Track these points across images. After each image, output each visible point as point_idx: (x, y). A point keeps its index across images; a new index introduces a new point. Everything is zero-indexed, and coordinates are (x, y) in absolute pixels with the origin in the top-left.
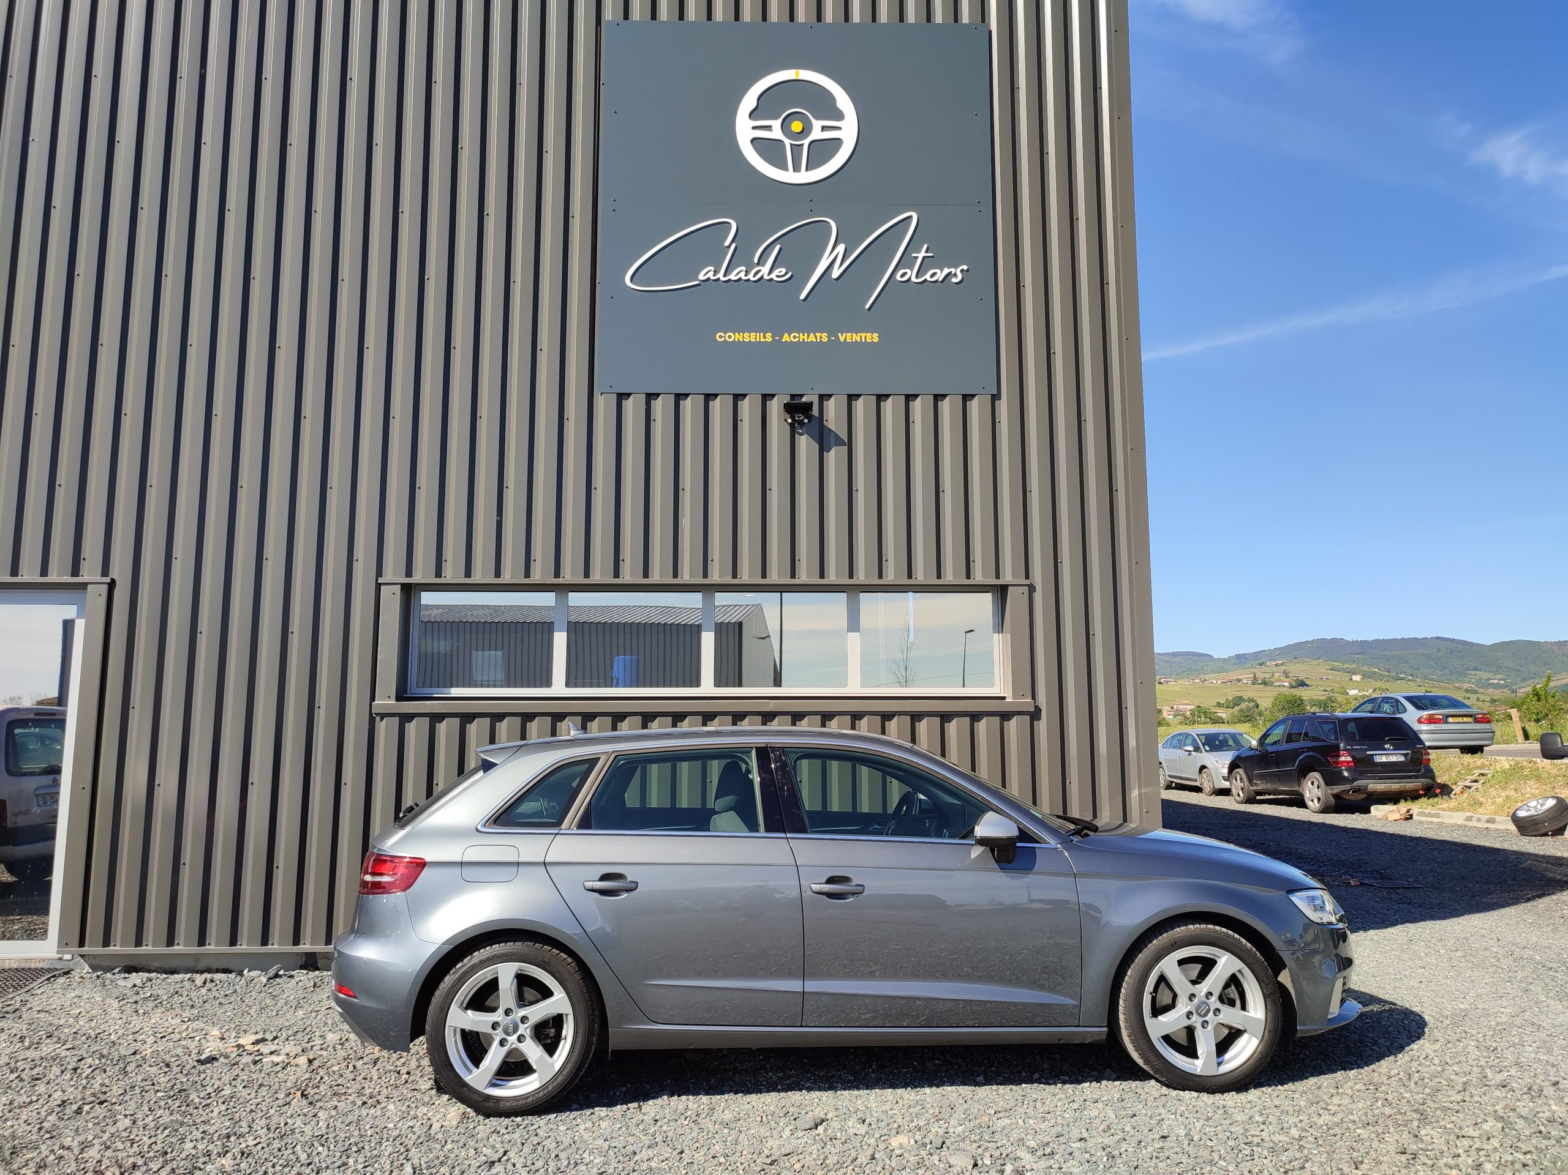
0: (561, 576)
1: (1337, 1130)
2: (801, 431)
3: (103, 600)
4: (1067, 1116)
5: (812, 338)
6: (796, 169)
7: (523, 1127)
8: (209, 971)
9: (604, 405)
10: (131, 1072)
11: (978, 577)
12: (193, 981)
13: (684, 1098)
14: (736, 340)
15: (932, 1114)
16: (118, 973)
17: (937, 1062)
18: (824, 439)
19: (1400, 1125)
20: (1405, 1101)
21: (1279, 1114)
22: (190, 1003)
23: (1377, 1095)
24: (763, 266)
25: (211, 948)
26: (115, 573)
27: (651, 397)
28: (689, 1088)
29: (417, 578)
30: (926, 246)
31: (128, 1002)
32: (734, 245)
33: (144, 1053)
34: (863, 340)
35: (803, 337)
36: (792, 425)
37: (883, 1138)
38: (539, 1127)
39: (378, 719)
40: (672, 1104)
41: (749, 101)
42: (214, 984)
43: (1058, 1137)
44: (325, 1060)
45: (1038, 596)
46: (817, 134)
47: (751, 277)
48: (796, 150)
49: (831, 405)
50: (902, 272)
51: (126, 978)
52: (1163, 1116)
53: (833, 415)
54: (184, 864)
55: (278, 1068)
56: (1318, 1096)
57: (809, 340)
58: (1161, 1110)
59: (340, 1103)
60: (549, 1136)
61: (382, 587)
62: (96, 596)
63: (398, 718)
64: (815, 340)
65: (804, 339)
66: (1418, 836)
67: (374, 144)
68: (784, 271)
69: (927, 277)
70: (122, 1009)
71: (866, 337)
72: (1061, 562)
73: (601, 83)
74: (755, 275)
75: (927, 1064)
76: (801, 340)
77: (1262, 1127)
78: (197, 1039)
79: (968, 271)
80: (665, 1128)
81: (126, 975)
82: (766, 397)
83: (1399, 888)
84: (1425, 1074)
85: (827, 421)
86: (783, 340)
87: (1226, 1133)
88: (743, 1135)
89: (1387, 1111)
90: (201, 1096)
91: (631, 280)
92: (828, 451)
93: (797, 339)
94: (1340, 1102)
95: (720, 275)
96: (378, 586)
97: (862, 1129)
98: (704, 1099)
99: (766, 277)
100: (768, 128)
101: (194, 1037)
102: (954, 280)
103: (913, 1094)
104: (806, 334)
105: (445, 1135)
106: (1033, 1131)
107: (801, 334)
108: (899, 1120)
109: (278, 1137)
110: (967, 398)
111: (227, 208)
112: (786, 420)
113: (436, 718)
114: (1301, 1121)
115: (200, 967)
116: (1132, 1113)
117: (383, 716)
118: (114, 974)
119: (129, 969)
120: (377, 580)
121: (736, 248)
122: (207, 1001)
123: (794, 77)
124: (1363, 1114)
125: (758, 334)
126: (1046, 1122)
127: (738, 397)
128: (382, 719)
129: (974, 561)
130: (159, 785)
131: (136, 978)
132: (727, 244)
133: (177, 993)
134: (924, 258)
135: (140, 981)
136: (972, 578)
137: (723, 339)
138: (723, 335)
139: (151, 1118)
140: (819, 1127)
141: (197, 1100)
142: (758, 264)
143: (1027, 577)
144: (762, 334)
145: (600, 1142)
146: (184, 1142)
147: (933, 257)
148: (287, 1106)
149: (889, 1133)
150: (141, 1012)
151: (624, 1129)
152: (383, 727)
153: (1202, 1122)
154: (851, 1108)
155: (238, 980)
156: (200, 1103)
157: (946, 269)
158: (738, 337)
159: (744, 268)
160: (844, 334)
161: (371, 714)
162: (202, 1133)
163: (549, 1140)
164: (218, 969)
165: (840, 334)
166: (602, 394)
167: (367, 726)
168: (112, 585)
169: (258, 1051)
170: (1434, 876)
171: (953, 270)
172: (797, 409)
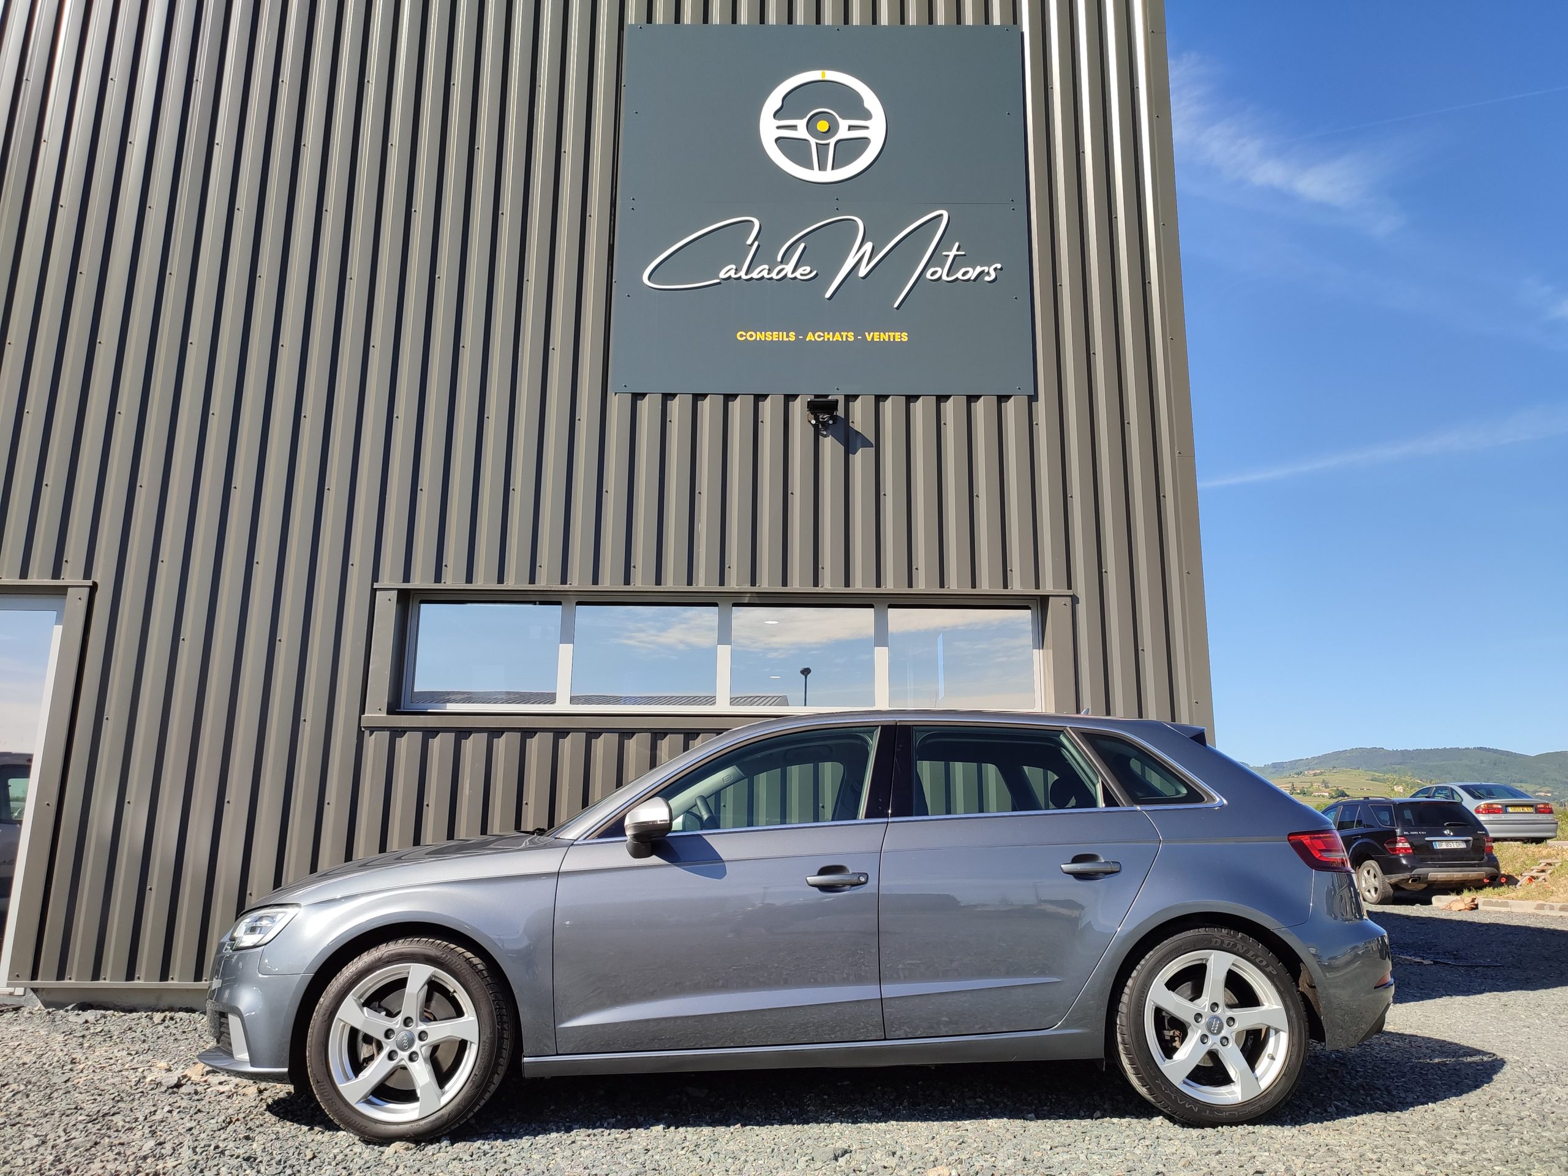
0: (569, 583)
1: (1470, 1168)
2: (825, 433)
3: (82, 605)
4: (1137, 1152)
5: (837, 337)
6: (822, 167)
7: (490, 1155)
8: (171, 1009)
9: (617, 405)
10: (57, 1098)
11: (1017, 586)
12: (151, 1019)
13: (682, 1129)
14: (758, 339)
15: (975, 1148)
16: (71, 1010)
17: (979, 1100)
18: (850, 441)
19: (1545, 1162)
20: (1546, 1139)
21: (1396, 1153)
22: (143, 1038)
23: (1510, 1135)
24: (787, 264)
25: (173, 983)
26: (97, 576)
27: (667, 397)
28: (689, 1121)
29: (416, 583)
30: (957, 244)
31: (74, 1037)
32: (756, 244)
33: (76, 1081)
34: (892, 340)
35: (828, 336)
36: (815, 427)
37: (916, 1171)
38: (509, 1155)
39: (367, 733)
40: (668, 1135)
41: (774, 101)
42: (174, 1022)
43: (1129, 1171)
44: (278, 1091)
45: (1081, 608)
46: (843, 133)
47: (774, 275)
48: (822, 149)
49: (857, 406)
50: (932, 270)
51: (79, 1015)
52: (1254, 1154)
53: (859, 417)
54: (151, 889)
55: (222, 1097)
56: (1438, 1136)
57: (834, 340)
58: (1251, 1147)
59: (283, 1129)
60: (520, 1164)
61: (378, 592)
62: (76, 601)
63: (389, 733)
64: (841, 340)
65: (829, 339)
66: (1488, 922)
67: (390, 144)
68: (808, 269)
69: (959, 275)
70: (67, 1042)
71: (894, 336)
72: (1106, 572)
73: (623, 85)
74: (778, 273)
75: (968, 1102)
76: (826, 340)
77: (1378, 1164)
78: (140, 1070)
79: (1001, 269)
80: (657, 1157)
81: (80, 1012)
82: (789, 398)
83: (1477, 967)
84: (1562, 1115)
85: (853, 422)
86: (807, 340)
87: (1335, 1169)
88: (748, 1165)
89: (1526, 1149)
90: (126, 1121)
91: (649, 278)
92: (854, 453)
93: (822, 339)
94: (1467, 1142)
95: (742, 274)
96: (374, 591)
97: (892, 1162)
98: (706, 1130)
99: (790, 276)
100: (794, 127)
101: (137, 1068)
102: (987, 279)
103: (952, 1130)
104: (831, 333)
105: (398, 1160)
106: (1099, 1166)
107: (826, 333)
108: (937, 1153)
109: (203, 1159)
110: (1002, 399)
111: (236, 207)
112: (810, 422)
113: (430, 733)
114: (1424, 1159)
115: (161, 1006)
116: (1217, 1150)
117: (372, 730)
118: (67, 1011)
119: (84, 1007)
120: (372, 585)
121: (759, 246)
122: (162, 1037)
123: (820, 78)
124: (1498, 1153)
125: (781, 333)
126: (1114, 1158)
127: (759, 398)
128: (371, 733)
129: (1011, 571)
130: (129, 803)
131: (90, 1015)
132: (749, 242)
133: (130, 1029)
134: (956, 256)
135: (93, 1017)
136: (1010, 588)
137: (744, 338)
138: (744, 334)
139: (63, 1139)
140: (840, 1159)
141: (121, 1124)
142: (782, 262)
143: (1069, 587)
144: (785, 333)
145: (579, 1171)
146: (93, 1162)
147: (964, 255)
148: (222, 1131)
149: (924, 1167)
150: (86, 1045)
151: (608, 1157)
152: (374, 744)
153: (1302, 1159)
154: (878, 1142)
155: (201, 1018)
156: (123, 1127)
157: (978, 267)
158: (760, 336)
159: (767, 267)
160: (872, 334)
161: (360, 727)
162: (116, 1154)
163: (519, 1167)
164: (181, 1008)
165: (867, 334)
166: (616, 394)
167: (355, 741)
168: (94, 588)
169: (205, 1081)
170: (1513, 956)
171: (986, 269)
172: (821, 407)
